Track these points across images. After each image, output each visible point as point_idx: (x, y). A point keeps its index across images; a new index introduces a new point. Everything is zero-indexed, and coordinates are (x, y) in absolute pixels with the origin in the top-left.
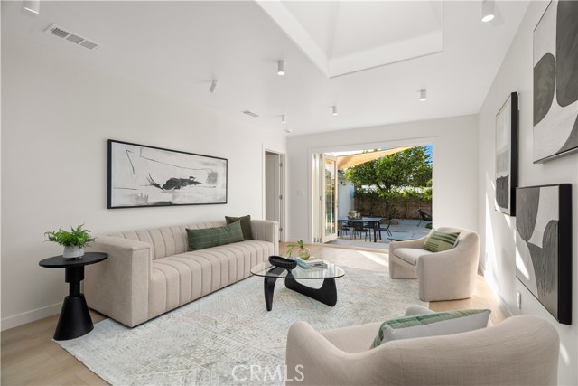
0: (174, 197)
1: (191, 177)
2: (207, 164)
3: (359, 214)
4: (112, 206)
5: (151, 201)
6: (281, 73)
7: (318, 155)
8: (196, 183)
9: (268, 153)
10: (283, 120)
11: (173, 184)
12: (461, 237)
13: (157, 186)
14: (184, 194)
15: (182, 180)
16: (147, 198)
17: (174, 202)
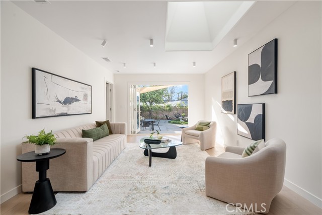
0: (68, 110)
1: (76, 97)
2: (83, 88)
3: (144, 118)
4: (37, 116)
5: (57, 112)
6: (152, 46)
7: (133, 86)
8: (78, 100)
9: (107, 83)
10: (125, 66)
11: (68, 101)
12: (211, 124)
13: (60, 102)
14: (73, 108)
15: (72, 98)
16: (55, 111)
17: (68, 113)
